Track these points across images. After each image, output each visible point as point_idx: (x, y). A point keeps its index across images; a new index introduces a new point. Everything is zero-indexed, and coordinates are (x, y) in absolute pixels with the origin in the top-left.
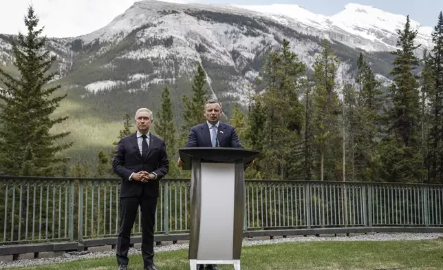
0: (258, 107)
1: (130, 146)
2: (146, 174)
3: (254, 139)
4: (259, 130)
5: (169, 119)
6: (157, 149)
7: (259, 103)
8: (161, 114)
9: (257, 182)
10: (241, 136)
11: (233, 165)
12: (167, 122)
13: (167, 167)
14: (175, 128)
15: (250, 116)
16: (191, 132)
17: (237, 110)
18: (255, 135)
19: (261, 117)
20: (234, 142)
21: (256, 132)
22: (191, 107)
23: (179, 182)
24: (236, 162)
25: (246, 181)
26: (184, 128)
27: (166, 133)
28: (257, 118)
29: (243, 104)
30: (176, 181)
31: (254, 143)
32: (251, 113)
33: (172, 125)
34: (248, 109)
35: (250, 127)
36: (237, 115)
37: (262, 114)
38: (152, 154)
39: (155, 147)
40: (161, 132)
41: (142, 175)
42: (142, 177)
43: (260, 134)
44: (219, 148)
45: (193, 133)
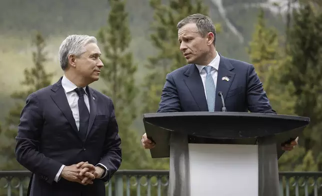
0: (307, 15)
1: (53, 111)
2: (91, 169)
3: (298, 83)
4: (309, 65)
5: (124, 43)
6: (103, 116)
7: (308, 8)
8: (107, 36)
9: (306, 176)
10: (272, 79)
11: (255, 147)
12: (119, 50)
13: (119, 152)
14: (135, 61)
15: (291, 36)
16: (166, 84)
17: (262, 24)
18: (301, 76)
19: (313, 37)
20: (255, 100)
21: (303, 70)
22: (167, 19)
23: (144, 178)
24: (260, 141)
25: (281, 175)
26: (154, 62)
27: (118, 73)
28: (303, 38)
29: (274, 10)
30: (138, 175)
31: (298, 92)
32: (292, 29)
33: (129, 57)
34: (285, 21)
35: (290, 58)
36: (263, 34)
37: (315, 30)
38: (96, 127)
39: (101, 114)
40: (107, 71)
41: (83, 171)
42: (84, 175)
43: (310, 71)
44: (224, 113)
45: (170, 86)
